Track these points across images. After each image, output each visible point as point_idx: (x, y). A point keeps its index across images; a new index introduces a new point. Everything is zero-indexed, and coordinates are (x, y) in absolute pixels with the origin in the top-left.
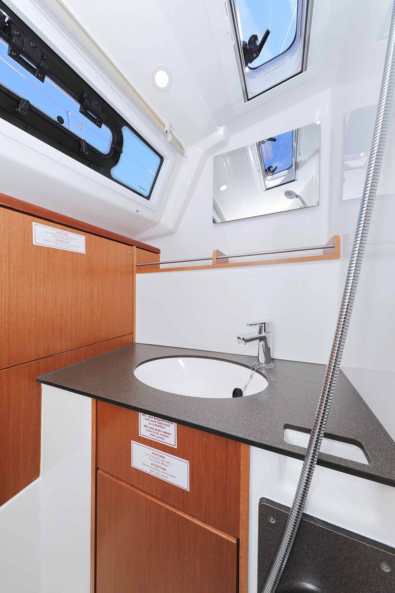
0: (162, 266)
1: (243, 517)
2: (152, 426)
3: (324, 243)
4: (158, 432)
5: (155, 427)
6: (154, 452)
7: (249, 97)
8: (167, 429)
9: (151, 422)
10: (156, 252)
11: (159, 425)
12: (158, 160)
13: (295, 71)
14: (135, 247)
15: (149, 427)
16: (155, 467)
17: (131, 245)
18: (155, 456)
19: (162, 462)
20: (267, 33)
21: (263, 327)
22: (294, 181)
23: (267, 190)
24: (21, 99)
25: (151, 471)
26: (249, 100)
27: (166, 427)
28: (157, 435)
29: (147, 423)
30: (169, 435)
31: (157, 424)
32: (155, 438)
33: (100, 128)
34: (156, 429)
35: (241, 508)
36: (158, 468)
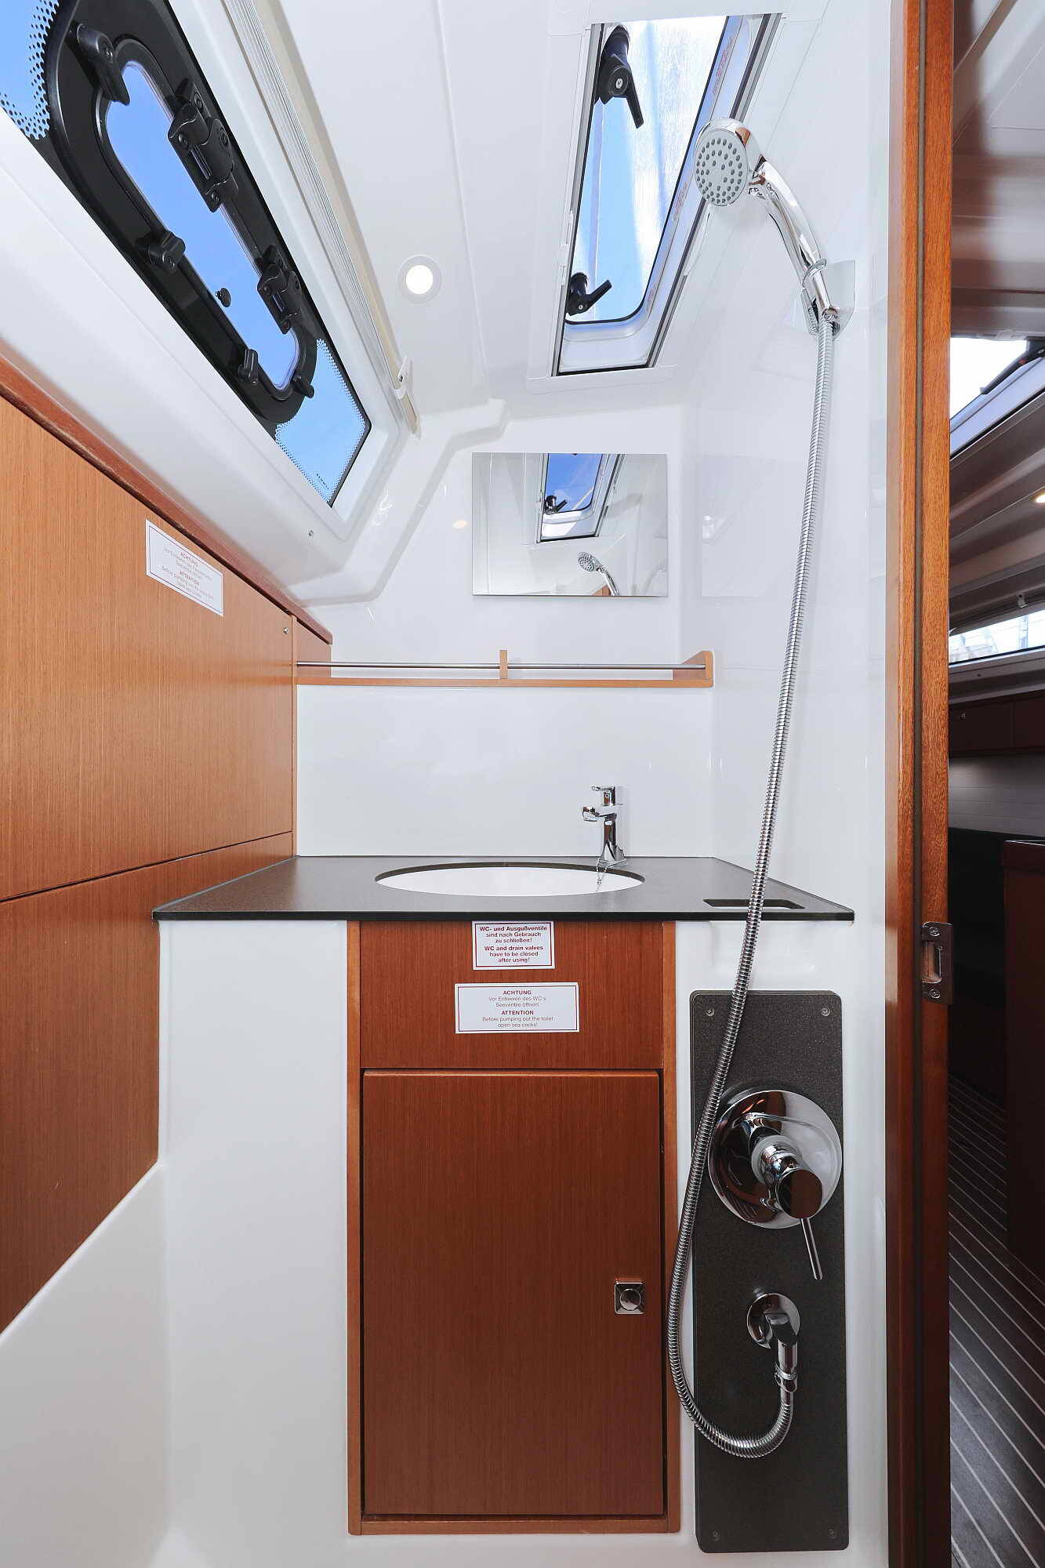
0: (336, 673)
1: (667, 1032)
2: (503, 945)
3: (677, 660)
4: (515, 952)
5: (509, 945)
6: (507, 989)
7: (562, 370)
8: (536, 941)
9: (499, 938)
10: (325, 638)
11: (519, 938)
12: (361, 425)
13: (639, 360)
14: (295, 619)
15: (495, 948)
16: (512, 1016)
17: (289, 613)
18: (513, 996)
19: (525, 1002)
20: (607, 286)
21: (611, 796)
22: (593, 536)
23: (542, 541)
24: (164, 231)
25: (501, 1026)
26: (559, 374)
27: (533, 937)
28: (515, 957)
29: (491, 942)
30: (539, 951)
31: (513, 937)
32: (511, 964)
33: (284, 333)
34: (512, 948)
35: (665, 1019)
36: (516, 1016)
